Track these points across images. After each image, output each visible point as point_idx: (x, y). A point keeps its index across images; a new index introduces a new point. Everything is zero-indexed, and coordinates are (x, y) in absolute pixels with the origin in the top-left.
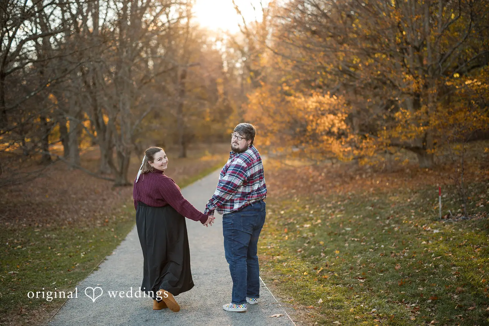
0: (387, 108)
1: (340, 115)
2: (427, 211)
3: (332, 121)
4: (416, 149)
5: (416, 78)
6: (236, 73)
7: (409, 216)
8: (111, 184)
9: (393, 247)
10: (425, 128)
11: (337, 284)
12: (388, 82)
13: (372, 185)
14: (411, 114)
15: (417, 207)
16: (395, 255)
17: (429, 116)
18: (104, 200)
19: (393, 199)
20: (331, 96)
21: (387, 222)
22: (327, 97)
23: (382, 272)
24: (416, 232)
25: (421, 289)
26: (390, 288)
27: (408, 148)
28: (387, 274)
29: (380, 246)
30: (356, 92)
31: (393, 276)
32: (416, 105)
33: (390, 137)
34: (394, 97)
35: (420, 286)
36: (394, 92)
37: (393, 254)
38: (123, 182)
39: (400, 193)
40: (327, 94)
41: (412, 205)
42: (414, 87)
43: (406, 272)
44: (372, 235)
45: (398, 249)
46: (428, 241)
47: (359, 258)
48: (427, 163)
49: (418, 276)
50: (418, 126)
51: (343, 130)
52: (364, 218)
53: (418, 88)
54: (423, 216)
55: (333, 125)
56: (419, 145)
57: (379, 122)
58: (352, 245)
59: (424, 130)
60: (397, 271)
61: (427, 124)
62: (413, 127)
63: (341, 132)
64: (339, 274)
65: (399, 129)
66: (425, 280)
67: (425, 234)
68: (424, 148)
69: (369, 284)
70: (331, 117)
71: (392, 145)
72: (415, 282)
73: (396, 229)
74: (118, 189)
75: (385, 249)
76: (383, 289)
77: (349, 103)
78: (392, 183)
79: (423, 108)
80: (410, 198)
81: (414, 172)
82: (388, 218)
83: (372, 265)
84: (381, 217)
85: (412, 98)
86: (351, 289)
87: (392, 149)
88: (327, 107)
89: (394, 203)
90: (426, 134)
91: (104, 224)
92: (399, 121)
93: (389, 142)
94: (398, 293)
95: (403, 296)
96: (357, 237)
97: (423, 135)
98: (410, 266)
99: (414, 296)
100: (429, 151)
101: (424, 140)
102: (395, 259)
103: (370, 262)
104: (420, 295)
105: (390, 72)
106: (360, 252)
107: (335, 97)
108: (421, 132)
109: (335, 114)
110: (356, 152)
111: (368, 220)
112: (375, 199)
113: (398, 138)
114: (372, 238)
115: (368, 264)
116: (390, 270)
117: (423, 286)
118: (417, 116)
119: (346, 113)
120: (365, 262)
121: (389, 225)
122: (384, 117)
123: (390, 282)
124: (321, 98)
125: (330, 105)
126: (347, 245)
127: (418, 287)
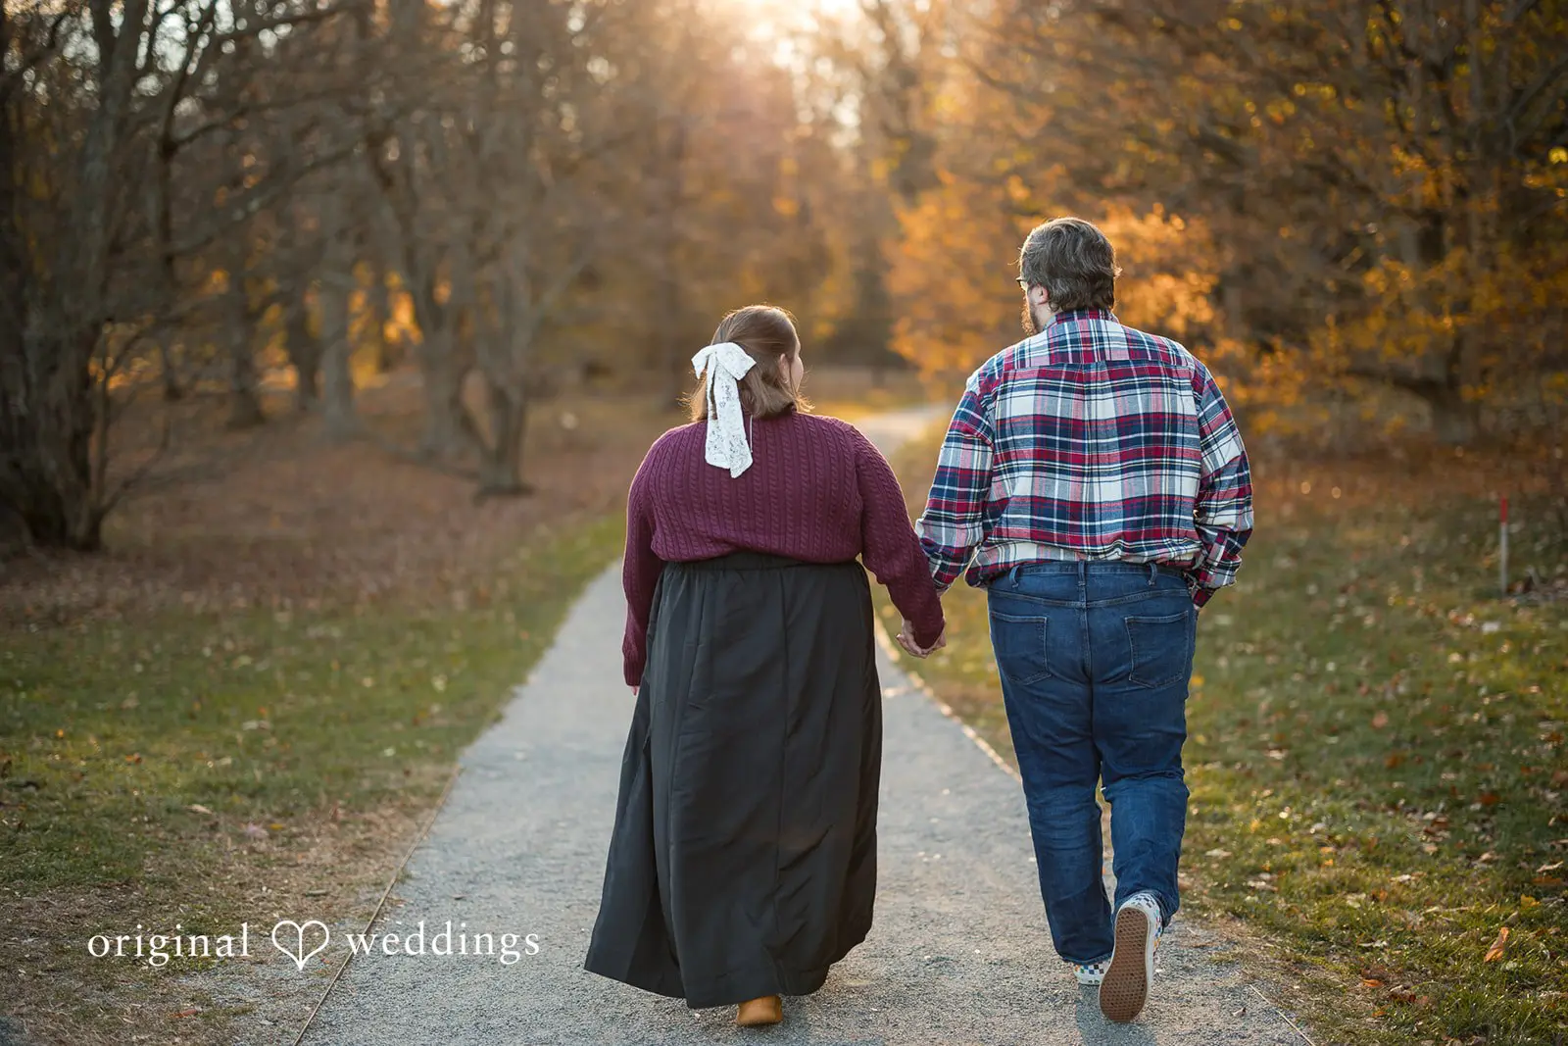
0: (1337, 259)
1: (1192, 277)
2: (1460, 571)
3: (1170, 296)
4: (1424, 388)
5: (1432, 162)
6: (840, 141)
7: (1408, 585)
8: (468, 488)
9: (1361, 669)
10: (1460, 319)
11: (1206, 763)
12: (1344, 176)
13: (1287, 497)
14: (1415, 278)
15: (1428, 560)
16: (1370, 691)
17: (1471, 283)
18: (456, 536)
19: (1356, 536)
20: (1166, 219)
21: (1341, 601)
22: (1154, 220)
23: (1334, 733)
24: (1431, 630)
25: (1452, 776)
26: (1360, 772)
27: (1404, 383)
28: (1350, 739)
29: (1322, 667)
30: (1239, 207)
31: (1366, 746)
32: (1431, 248)
33: (1348, 349)
34: (1364, 223)
35: (1447, 769)
36: (1364, 208)
37: (1364, 689)
38: (506, 480)
39: (1378, 518)
40: (1151, 211)
41: (1416, 556)
42: (1425, 191)
43: (1406, 734)
44: (1295, 637)
45: (1378, 676)
46: (1465, 655)
47: (1264, 699)
48: (1460, 430)
49: (1438, 743)
50: (1437, 313)
51: (1200, 325)
52: (1269, 589)
53: (1440, 194)
54: (1450, 585)
55: (1172, 309)
56: (1437, 373)
57: (1310, 303)
58: (1240, 663)
59: (1456, 326)
60: (1379, 731)
61: (1462, 307)
62: (1419, 317)
63: (1195, 331)
64: (1209, 738)
65: (1375, 324)
66: (1459, 754)
67: (1456, 634)
68: (1453, 383)
69: (1297, 764)
70: (1166, 282)
71: (1350, 372)
72: (1432, 759)
73: (1369, 621)
74: (492, 503)
75: (1338, 673)
76: (1340, 776)
77: (1217, 241)
78: (1351, 490)
79: (1453, 259)
80: (1407, 533)
81: (1419, 459)
82: (1344, 590)
83: (1303, 716)
84: (1320, 587)
85: (1417, 226)
86: (1249, 774)
87: (1354, 386)
88: (1153, 253)
89: (1360, 548)
90: (1459, 343)
91: (478, 601)
92: (1378, 299)
93: (1344, 362)
94: (1384, 785)
95: (1399, 794)
96: (1251, 641)
97: (1449, 344)
98: (1415, 721)
99: (1430, 794)
100: (1467, 393)
101: (1453, 358)
102: (1371, 701)
103: (1296, 710)
104: (1450, 792)
105: (1353, 144)
106: (1266, 682)
107: (1178, 222)
108: (1444, 333)
109: (1177, 275)
110: (1241, 394)
111: (1283, 596)
112: (1301, 536)
113: (1372, 353)
114: (1298, 645)
115: (1290, 713)
116: (1358, 729)
117: (1457, 770)
118: (1431, 284)
119: (1209, 271)
120: (1281, 708)
121: (1346, 609)
122: (1330, 285)
123: (1360, 760)
124: (1134, 224)
125: (1161, 245)
126: (1223, 662)
127: (1441, 772)
